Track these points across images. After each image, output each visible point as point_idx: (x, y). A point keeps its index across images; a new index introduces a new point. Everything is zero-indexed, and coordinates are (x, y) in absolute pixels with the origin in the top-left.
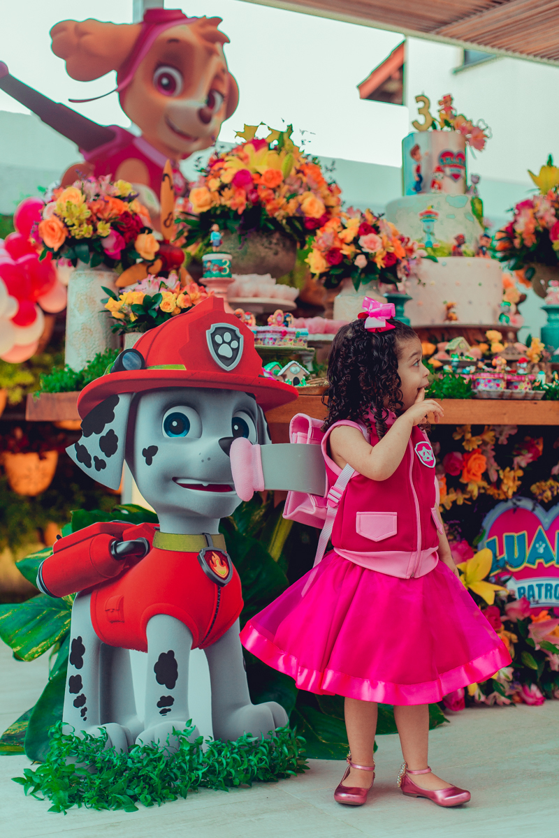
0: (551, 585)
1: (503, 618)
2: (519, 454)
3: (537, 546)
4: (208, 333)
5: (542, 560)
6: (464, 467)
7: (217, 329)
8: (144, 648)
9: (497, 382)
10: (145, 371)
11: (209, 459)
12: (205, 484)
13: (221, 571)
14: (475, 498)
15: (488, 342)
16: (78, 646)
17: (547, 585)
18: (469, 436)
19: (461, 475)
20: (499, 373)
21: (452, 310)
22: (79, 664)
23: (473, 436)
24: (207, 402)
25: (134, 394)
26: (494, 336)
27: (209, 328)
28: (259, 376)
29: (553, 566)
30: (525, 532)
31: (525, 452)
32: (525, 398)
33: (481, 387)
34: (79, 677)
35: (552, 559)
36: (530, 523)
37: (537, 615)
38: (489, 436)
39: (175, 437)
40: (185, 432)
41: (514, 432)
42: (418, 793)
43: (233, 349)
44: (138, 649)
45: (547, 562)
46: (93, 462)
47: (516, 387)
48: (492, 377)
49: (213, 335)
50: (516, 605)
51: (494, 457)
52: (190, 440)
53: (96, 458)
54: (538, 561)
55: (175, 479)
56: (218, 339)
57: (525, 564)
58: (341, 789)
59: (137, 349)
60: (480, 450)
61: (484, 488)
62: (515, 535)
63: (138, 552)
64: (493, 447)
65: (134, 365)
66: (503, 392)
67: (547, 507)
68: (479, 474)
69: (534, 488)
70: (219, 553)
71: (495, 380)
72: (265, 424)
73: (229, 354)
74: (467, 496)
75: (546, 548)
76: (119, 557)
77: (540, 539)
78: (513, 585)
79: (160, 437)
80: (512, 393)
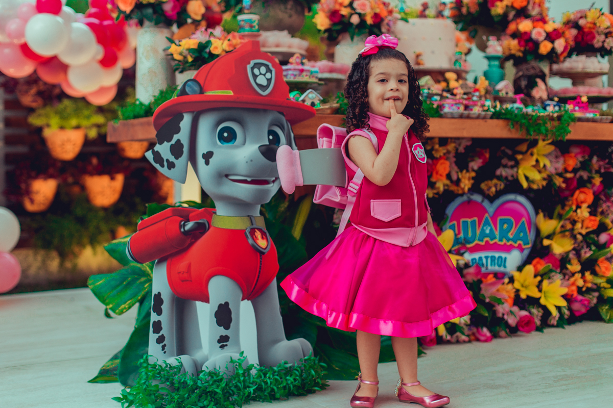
0: (494, 257)
2: (473, 160)
3: (485, 228)
4: (249, 67)
5: (488, 239)
6: (434, 170)
7: (255, 64)
8: (206, 300)
9: (458, 106)
10: (202, 95)
11: (251, 161)
12: (249, 179)
13: (262, 243)
15: (447, 81)
16: (158, 299)
17: (492, 257)
18: (437, 146)
20: (459, 100)
21: (420, 58)
22: (159, 312)
23: (440, 146)
24: (249, 118)
25: (195, 113)
26: (451, 76)
27: (249, 63)
28: (287, 99)
29: (496, 243)
30: (476, 219)
31: (476, 159)
32: (478, 117)
33: (446, 110)
34: (159, 322)
35: (495, 238)
36: (480, 212)
37: (485, 278)
38: (451, 147)
39: (226, 144)
40: (233, 141)
41: (469, 143)
42: (411, 400)
43: (267, 79)
44: (203, 301)
45: (492, 240)
46: (165, 164)
47: (471, 110)
48: (454, 102)
49: (252, 69)
50: (471, 270)
51: (455, 162)
52: (237, 147)
53: (167, 160)
54: (485, 239)
55: (227, 176)
56: (256, 71)
57: (476, 242)
58: (355, 398)
59: (197, 79)
60: (445, 157)
61: (447, 185)
62: (469, 220)
63: (201, 229)
64: (454, 155)
65: (194, 91)
66: (462, 113)
67: (492, 199)
68: (444, 175)
69: (483, 186)
70: (260, 230)
71: (456, 104)
72: (292, 135)
73: (265, 83)
74: (435, 192)
75: (491, 230)
76: (186, 233)
77: (487, 223)
78: (468, 257)
79: (215, 144)
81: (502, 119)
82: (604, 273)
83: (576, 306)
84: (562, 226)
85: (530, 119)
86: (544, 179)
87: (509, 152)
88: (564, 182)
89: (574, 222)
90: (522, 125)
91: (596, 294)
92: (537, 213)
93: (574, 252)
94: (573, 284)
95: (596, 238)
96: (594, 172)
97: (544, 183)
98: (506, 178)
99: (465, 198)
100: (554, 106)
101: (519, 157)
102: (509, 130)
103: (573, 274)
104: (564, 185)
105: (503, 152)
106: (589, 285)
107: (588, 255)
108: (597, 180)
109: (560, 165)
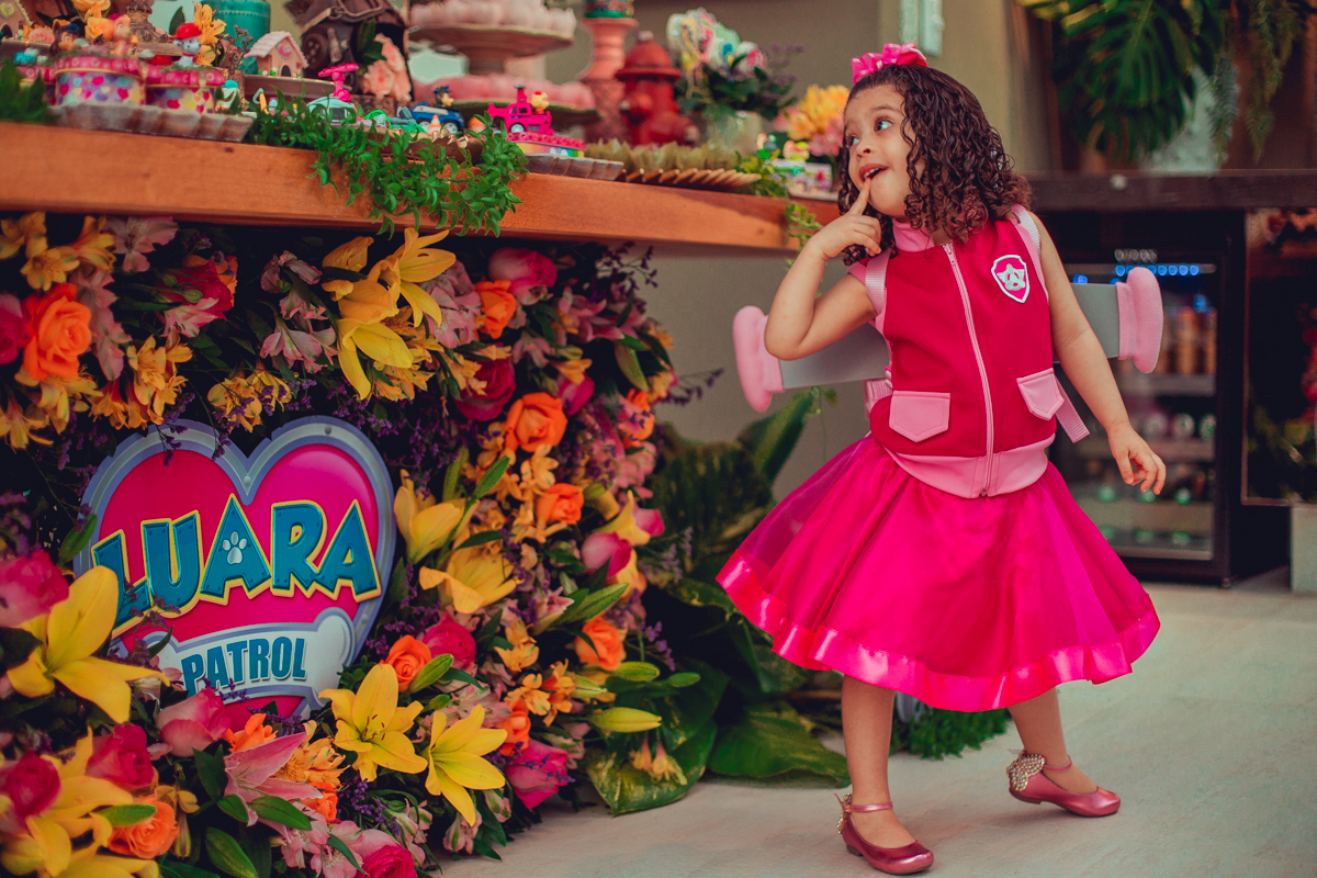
0: (264, 643)
1: (156, 751)
2: (180, 302)
3: (226, 546)
5: (239, 582)
6: (28, 338)
9: (121, 84)
14: (60, 429)
17: (254, 643)
18: (39, 246)
19: (18, 362)
20: (125, 61)
23: (51, 245)
29: (266, 594)
30: (194, 515)
31: (191, 295)
32: (200, 132)
33: (74, 98)
35: (263, 576)
36: (208, 489)
37: (239, 725)
38: (95, 248)
41: (166, 236)
45: (251, 586)
47: (175, 104)
48: (106, 70)
50: (188, 711)
51: (113, 307)
54: (230, 584)
57: (199, 596)
60: (73, 289)
61: (84, 398)
62: (170, 523)
64: (110, 280)
66: (139, 113)
67: (249, 443)
68: (72, 358)
69: (217, 395)
71: (113, 77)
74: (39, 424)
75: (249, 549)
77: (233, 528)
78: (172, 657)
80: (164, 117)
81: (286, 143)
82: (602, 660)
83: (530, 779)
84: (475, 521)
85: (387, 151)
86: (423, 367)
87: (308, 273)
88: (479, 376)
89: (511, 506)
90: (356, 174)
91: (582, 730)
92: (396, 484)
93: (513, 603)
94: (517, 709)
95: (576, 554)
96: (564, 340)
97: (422, 381)
98: (298, 366)
99: (154, 440)
100: (444, 121)
101: (342, 290)
102: (315, 188)
103: (517, 678)
104: (480, 386)
105: (285, 272)
106: (567, 707)
107: (559, 611)
108: (576, 369)
109: (468, 321)
